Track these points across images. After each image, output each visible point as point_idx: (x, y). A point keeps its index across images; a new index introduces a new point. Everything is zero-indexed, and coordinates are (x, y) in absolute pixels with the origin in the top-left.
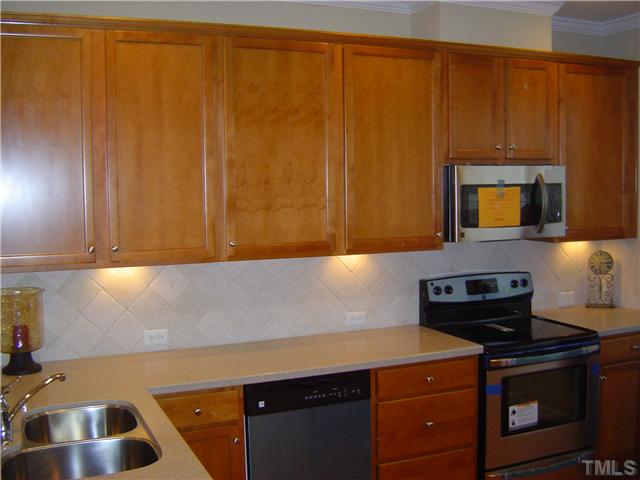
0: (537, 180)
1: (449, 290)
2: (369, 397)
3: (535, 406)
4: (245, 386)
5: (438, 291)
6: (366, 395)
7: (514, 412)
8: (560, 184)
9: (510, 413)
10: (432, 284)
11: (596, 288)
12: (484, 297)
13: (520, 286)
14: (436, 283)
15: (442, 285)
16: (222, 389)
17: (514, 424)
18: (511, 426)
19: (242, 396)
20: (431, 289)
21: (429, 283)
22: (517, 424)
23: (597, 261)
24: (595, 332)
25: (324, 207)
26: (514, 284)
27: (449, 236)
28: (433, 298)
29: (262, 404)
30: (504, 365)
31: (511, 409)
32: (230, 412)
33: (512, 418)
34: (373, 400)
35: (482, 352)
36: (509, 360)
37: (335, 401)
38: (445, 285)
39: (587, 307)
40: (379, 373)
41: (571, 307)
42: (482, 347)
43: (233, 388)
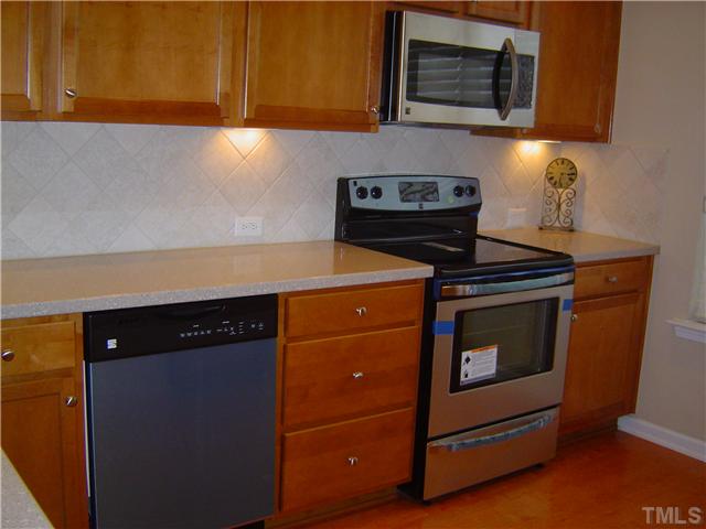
0: (505, 47)
1: (377, 193)
2: (276, 335)
3: (494, 351)
4: (86, 315)
5: (362, 193)
6: (271, 333)
7: (468, 360)
8: (533, 58)
9: (463, 361)
10: (355, 183)
11: (554, 207)
12: (421, 206)
13: (465, 196)
14: (361, 183)
15: (369, 186)
16: (49, 319)
17: (466, 376)
18: (462, 378)
19: (80, 330)
20: (353, 190)
21: (351, 182)
22: (470, 377)
23: (557, 171)
24: (570, 257)
25: (216, 51)
26: (459, 191)
27: (388, 112)
28: (356, 202)
29: (112, 344)
30: (460, 294)
31: (465, 355)
32: (61, 356)
33: (464, 368)
34: (281, 339)
35: (432, 275)
36: (468, 287)
37: (226, 340)
38: (372, 186)
39: (541, 229)
40: (291, 299)
41: (521, 228)
42: (432, 267)
43: (66, 317)
